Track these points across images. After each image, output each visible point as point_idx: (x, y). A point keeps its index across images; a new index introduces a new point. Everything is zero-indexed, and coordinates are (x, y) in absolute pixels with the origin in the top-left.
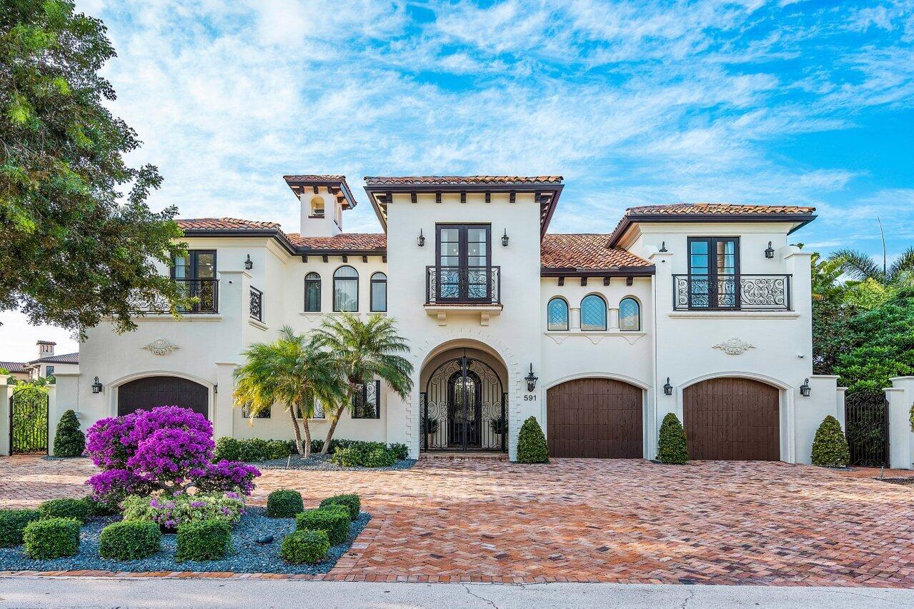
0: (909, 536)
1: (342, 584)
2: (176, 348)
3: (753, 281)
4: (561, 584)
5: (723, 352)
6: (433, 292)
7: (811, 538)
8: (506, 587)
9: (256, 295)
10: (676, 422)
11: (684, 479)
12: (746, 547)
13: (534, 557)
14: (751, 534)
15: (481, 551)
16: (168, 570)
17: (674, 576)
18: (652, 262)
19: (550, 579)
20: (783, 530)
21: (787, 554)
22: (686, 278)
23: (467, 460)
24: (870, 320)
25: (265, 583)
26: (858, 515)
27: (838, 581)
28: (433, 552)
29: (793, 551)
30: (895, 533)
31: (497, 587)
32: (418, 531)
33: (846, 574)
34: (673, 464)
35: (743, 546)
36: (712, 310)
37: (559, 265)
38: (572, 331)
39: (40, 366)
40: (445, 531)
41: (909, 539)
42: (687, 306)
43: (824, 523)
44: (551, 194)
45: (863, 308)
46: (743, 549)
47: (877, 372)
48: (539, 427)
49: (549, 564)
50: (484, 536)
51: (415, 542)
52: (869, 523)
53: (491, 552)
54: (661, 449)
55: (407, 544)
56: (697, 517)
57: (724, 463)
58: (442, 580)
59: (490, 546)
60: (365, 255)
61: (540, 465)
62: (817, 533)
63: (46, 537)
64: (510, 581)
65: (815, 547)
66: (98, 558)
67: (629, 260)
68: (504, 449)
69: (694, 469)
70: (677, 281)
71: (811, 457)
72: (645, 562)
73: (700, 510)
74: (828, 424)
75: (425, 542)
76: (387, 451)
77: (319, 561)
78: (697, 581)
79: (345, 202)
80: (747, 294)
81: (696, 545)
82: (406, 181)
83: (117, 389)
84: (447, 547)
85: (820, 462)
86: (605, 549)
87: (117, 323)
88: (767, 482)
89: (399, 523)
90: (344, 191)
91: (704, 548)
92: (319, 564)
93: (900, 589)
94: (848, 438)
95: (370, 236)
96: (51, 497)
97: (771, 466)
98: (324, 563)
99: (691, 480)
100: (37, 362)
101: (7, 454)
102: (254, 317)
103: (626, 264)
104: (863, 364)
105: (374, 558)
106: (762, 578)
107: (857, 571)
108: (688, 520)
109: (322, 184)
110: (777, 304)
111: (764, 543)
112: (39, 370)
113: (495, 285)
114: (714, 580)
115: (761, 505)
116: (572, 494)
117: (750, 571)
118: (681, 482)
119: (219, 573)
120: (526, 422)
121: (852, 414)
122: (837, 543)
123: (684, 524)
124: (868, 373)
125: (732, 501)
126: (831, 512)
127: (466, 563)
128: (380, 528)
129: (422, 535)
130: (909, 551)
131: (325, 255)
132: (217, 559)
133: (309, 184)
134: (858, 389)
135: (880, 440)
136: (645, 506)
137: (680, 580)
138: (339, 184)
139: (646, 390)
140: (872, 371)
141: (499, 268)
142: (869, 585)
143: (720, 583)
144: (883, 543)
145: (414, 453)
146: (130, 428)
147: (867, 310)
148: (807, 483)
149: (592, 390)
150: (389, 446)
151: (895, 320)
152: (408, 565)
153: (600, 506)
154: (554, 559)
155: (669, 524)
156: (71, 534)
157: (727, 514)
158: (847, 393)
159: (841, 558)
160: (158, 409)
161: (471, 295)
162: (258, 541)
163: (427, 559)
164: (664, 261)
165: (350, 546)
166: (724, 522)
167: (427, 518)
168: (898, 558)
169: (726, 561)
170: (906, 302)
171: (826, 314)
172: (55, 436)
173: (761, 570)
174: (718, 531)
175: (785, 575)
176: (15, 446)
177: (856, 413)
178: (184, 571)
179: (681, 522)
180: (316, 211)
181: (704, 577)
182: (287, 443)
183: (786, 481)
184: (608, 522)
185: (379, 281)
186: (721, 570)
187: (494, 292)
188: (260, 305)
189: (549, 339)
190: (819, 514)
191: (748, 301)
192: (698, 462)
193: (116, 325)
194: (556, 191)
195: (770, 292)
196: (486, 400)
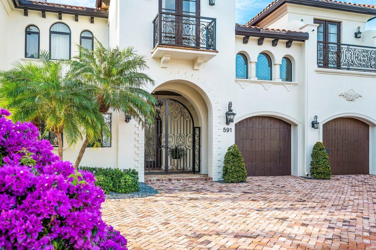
3: (360, 51)
5: (345, 99)
22: (323, 44)
60: (77, 15)
70: (319, 46)
80: (357, 59)
110: (372, 67)
131: (44, 11)
141: (215, 19)
149: (260, 125)
164: (313, 31)
185: (86, 37)
191: (357, 64)
195: (369, 59)
196: (182, 132)
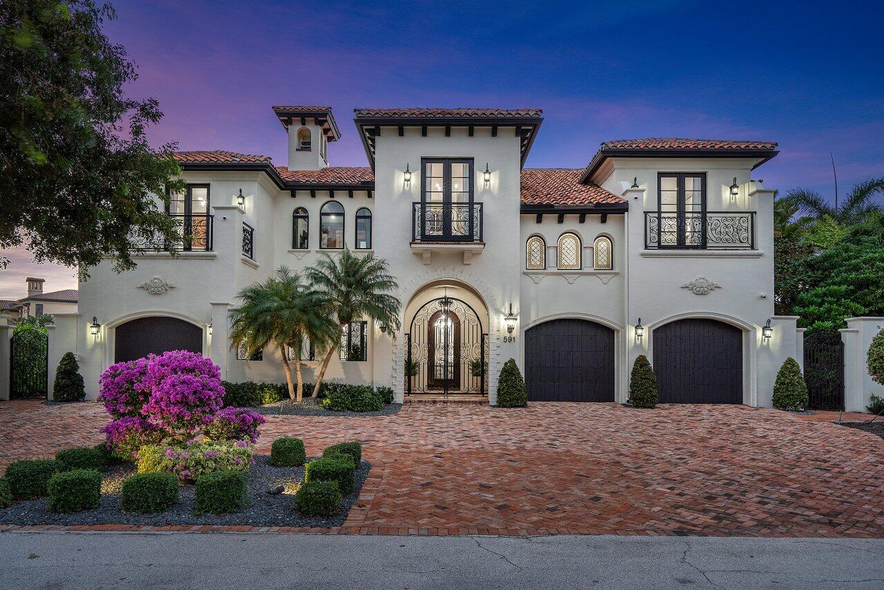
0: (877, 483)
1: (357, 537)
2: (172, 288)
3: (720, 219)
4: (564, 537)
5: (691, 292)
6: (418, 229)
7: (788, 486)
8: (512, 540)
9: (248, 232)
10: (647, 364)
11: (657, 423)
12: (729, 496)
13: (533, 507)
14: (730, 482)
15: (483, 501)
16: (189, 524)
17: (667, 528)
18: (625, 198)
19: (553, 531)
20: (759, 477)
21: (767, 504)
22: (656, 215)
23: (449, 404)
24: (826, 258)
25: (285, 537)
26: (825, 461)
27: (820, 531)
28: (437, 503)
29: (772, 499)
30: (863, 480)
31: (504, 540)
32: (418, 481)
33: (825, 523)
34: (644, 407)
35: (726, 495)
36: (680, 248)
37: (537, 201)
38: (549, 270)
39: (29, 304)
40: (443, 481)
41: (877, 487)
42: (656, 244)
43: (796, 470)
44: (531, 128)
45: (818, 246)
46: (726, 498)
47: (833, 313)
48: (518, 369)
49: (548, 514)
50: (481, 485)
51: (417, 493)
52: (837, 470)
53: (491, 502)
54: (632, 393)
55: (410, 494)
56: (676, 465)
57: (690, 407)
58: (451, 532)
59: (490, 497)
60: (350, 190)
61: (519, 409)
62: (791, 480)
63: (70, 490)
64: (515, 534)
65: (793, 495)
66: (119, 510)
67: (603, 196)
68: (483, 391)
69: (664, 413)
70: (648, 218)
71: (772, 400)
72: (637, 512)
73: (679, 457)
74: (789, 366)
75: (427, 493)
76: (375, 395)
77: (331, 513)
78: (691, 532)
79: (330, 134)
80: (714, 232)
81: (681, 495)
82: (394, 114)
83: (114, 330)
84: (449, 498)
85: (781, 406)
86: (597, 499)
87: (116, 262)
88: (735, 426)
89: (398, 472)
90: (330, 123)
91: (690, 497)
92: (332, 516)
93: (879, 540)
94: (806, 381)
95: (355, 170)
96: (59, 445)
97: (735, 410)
98: (336, 515)
99: (664, 425)
100: (26, 300)
101: (8, 398)
102: (246, 254)
103: (600, 201)
104: (820, 305)
105: (381, 509)
106: (749, 528)
107: (835, 520)
108: (668, 467)
109: (310, 115)
110: (742, 242)
111: (744, 491)
112: (28, 309)
113: (477, 222)
114: (704, 531)
115: (734, 451)
116: (555, 440)
117: (737, 521)
118: (654, 427)
119: (238, 527)
120: (506, 364)
121: (810, 356)
122: (812, 491)
123: (667, 472)
124: (825, 313)
125: (706, 447)
126: (800, 458)
127: (470, 515)
128: (381, 477)
129: (423, 485)
130: (880, 498)
131: (313, 190)
132: (234, 512)
133: (296, 115)
134: (816, 330)
135: (835, 382)
136: (625, 453)
137: (674, 532)
138: (325, 115)
139: (618, 331)
140: (829, 311)
141: (481, 204)
142: (849, 536)
143: (713, 535)
144: (854, 491)
145: (399, 397)
146: (143, 373)
147: (823, 248)
148: (771, 427)
149: (567, 332)
150: (375, 390)
151: (849, 258)
152: (416, 517)
153: (584, 453)
154: (552, 510)
155: (651, 471)
156: (93, 486)
157: (704, 461)
158: (805, 335)
159: (818, 507)
160: (170, 353)
161: (454, 233)
162: (269, 493)
163: (433, 510)
164: (636, 198)
165: (357, 496)
166: (702, 469)
167: (424, 466)
168: (871, 507)
169: (713, 511)
170: (860, 240)
171: (785, 252)
172: (54, 379)
173: (747, 521)
174: (699, 478)
175: (769, 526)
176: (15, 389)
177: (813, 354)
178: (204, 524)
179: (664, 470)
180: (303, 144)
181: (696, 529)
182: (279, 386)
183: (751, 425)
184: (595, 470)
185: (364, 217)
186: (710, 521)
187: (476, 230)
188: (251, 242)
189: (527, 279)
190: (788, 460)
191: (714, 239)
192: (667, 406)
193: (115, 263)
194: (536, 125)
195: (736, 230)
196: (467, 341)
